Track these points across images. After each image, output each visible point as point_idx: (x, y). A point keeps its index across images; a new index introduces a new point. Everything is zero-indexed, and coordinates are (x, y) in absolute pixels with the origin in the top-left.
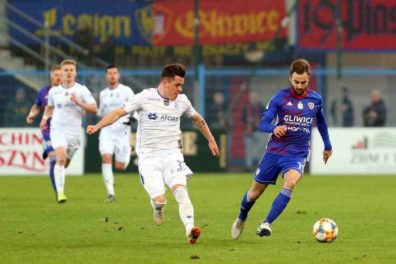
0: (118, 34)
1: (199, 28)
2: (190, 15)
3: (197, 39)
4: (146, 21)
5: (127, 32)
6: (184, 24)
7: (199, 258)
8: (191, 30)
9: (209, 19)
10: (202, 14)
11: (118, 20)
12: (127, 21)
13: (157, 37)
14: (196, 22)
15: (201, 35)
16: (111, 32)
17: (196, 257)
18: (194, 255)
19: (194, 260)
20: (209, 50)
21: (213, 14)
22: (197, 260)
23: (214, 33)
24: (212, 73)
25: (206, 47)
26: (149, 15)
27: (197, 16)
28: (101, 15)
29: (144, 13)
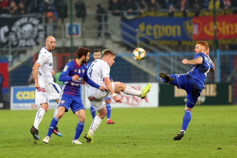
0: (174, 35)
1: (217, 31)
2: (211, 24)
3: (215, 36)
4: (188, 28)
5: (179, 33)
6: (208, 28)
7: (221, 149)
8: (212, 32)
9: (221, 26)
10: (218, 23)
11: (174, 27)
12: (179, 28)
13: (194, 36)
14: (215, 27)
15: (217, 34)
16: (170, 34)
17: (220, 149)
18: (219, 148)
19: (219, 150)
20: (222, 41)
21: (224, 23)
22: (221, 150)
23: (224, 33)
24: (223, 53)
25: (220, 40)
26: (190, 24)
27: (215, 24)
28: (165, 25)
29: (187, 23)
